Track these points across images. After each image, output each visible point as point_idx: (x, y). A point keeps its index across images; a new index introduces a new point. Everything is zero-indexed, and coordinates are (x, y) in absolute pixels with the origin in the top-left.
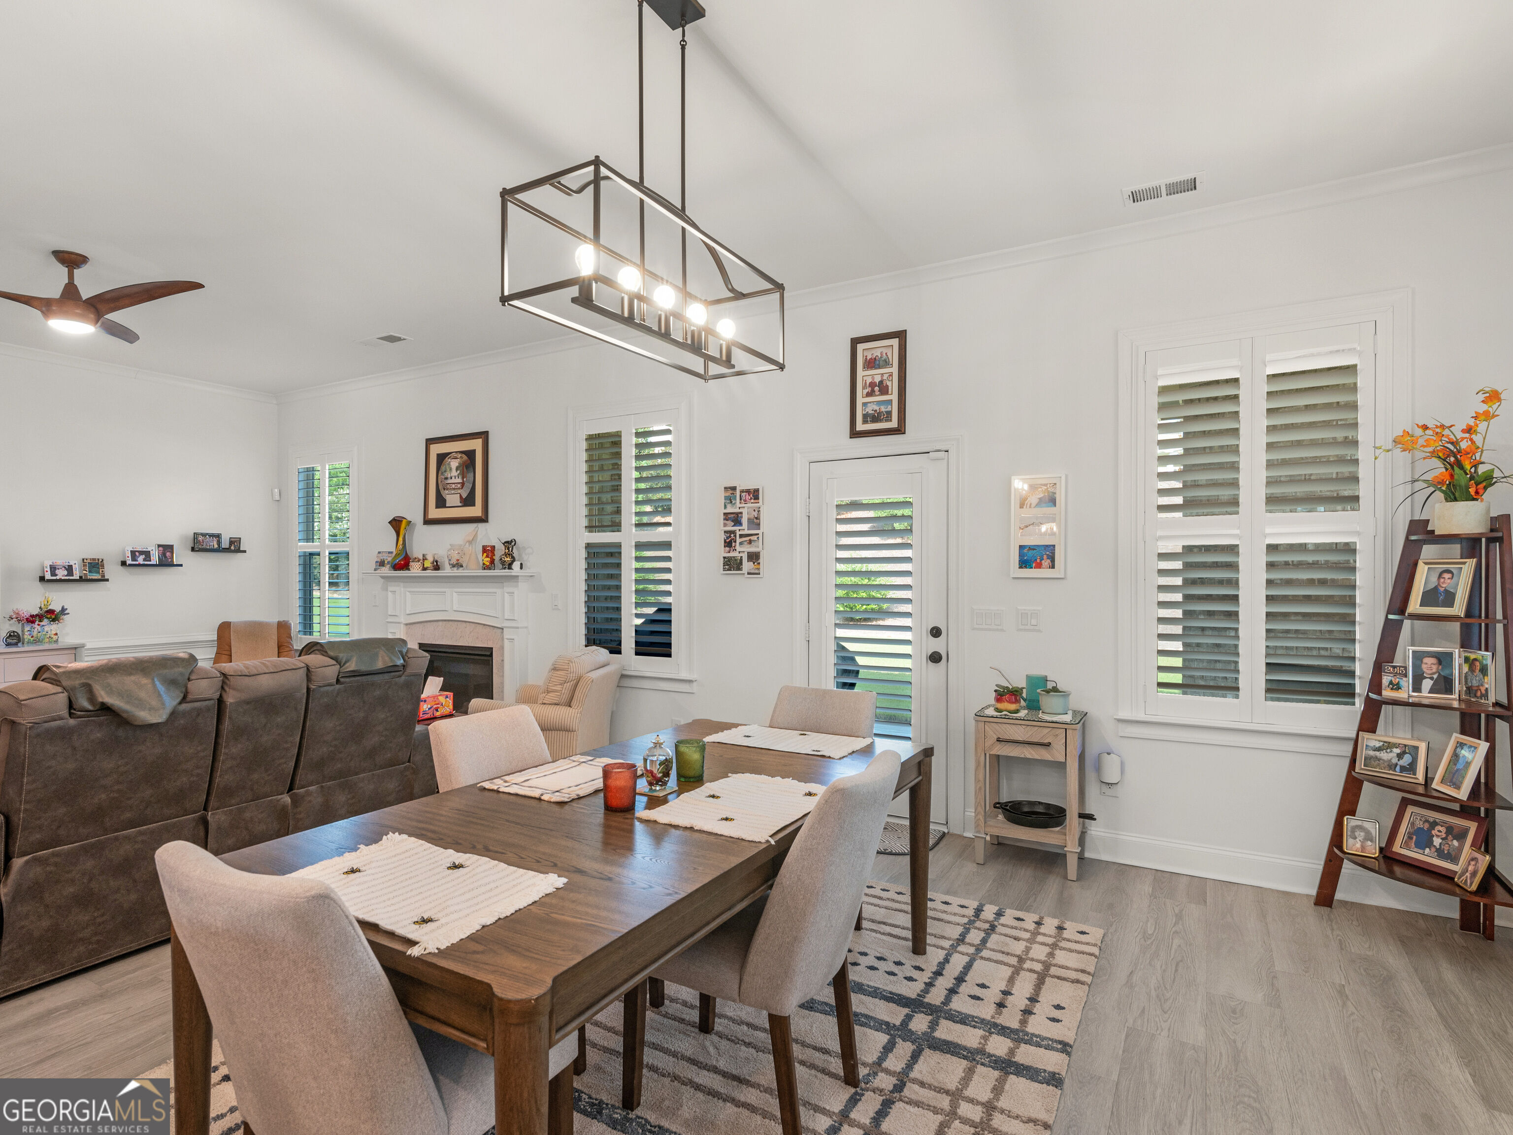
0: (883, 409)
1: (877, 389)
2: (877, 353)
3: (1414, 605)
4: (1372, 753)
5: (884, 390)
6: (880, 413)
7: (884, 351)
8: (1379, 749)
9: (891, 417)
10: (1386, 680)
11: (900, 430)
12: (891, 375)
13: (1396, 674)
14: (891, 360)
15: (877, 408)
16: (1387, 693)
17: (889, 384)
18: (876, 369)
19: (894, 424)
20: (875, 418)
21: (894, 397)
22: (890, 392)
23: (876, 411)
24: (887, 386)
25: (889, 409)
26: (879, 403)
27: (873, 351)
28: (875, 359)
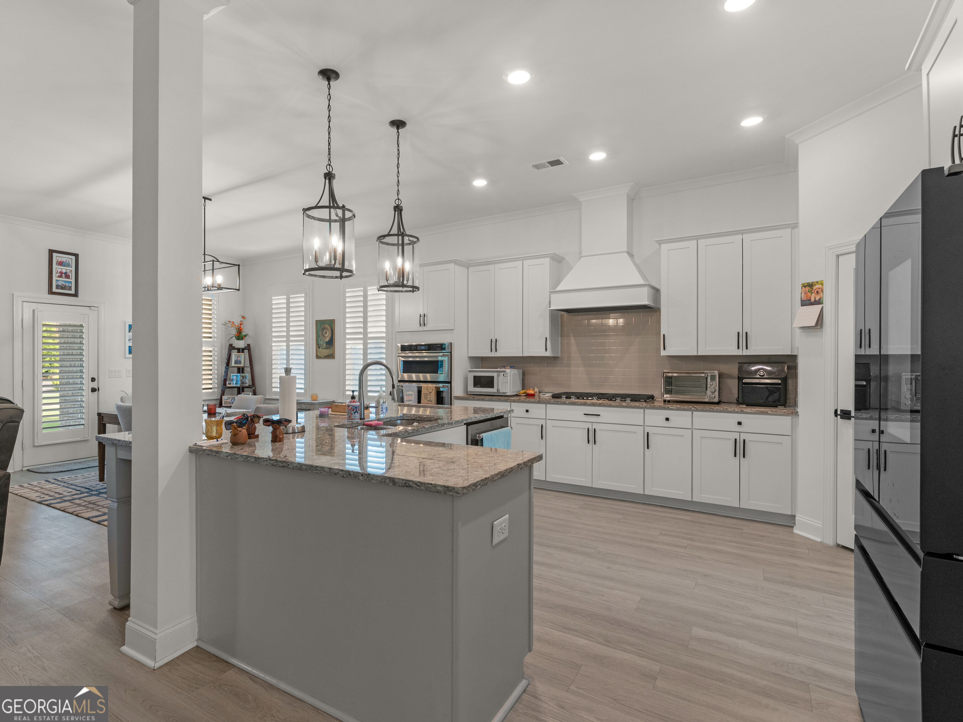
0: (67, 284)
1: (63, 275)
2: (64, 260)
3: (233, 364)
4: (226, 401)
5: (67, 276)
6: (65, 286)
7: (68, 260)
8: (227, 399)
9: (71, 288)
10: (227, 382)
11: (76, 295)
12: (71, 271)
13: (230, 381)
14: (71, 265)
15: (64, 284)
16: (228, 386)
17: (70, 274)
18: (63, 266)
19: (73, 292)
20: (63, 288)
21: (73, 280)
22: (71, 278)
23: (63, 285)
24: (69, 276)
25: (70, 285)
26: (64, 281)
27: (62, 258)
28: (63, 262)
